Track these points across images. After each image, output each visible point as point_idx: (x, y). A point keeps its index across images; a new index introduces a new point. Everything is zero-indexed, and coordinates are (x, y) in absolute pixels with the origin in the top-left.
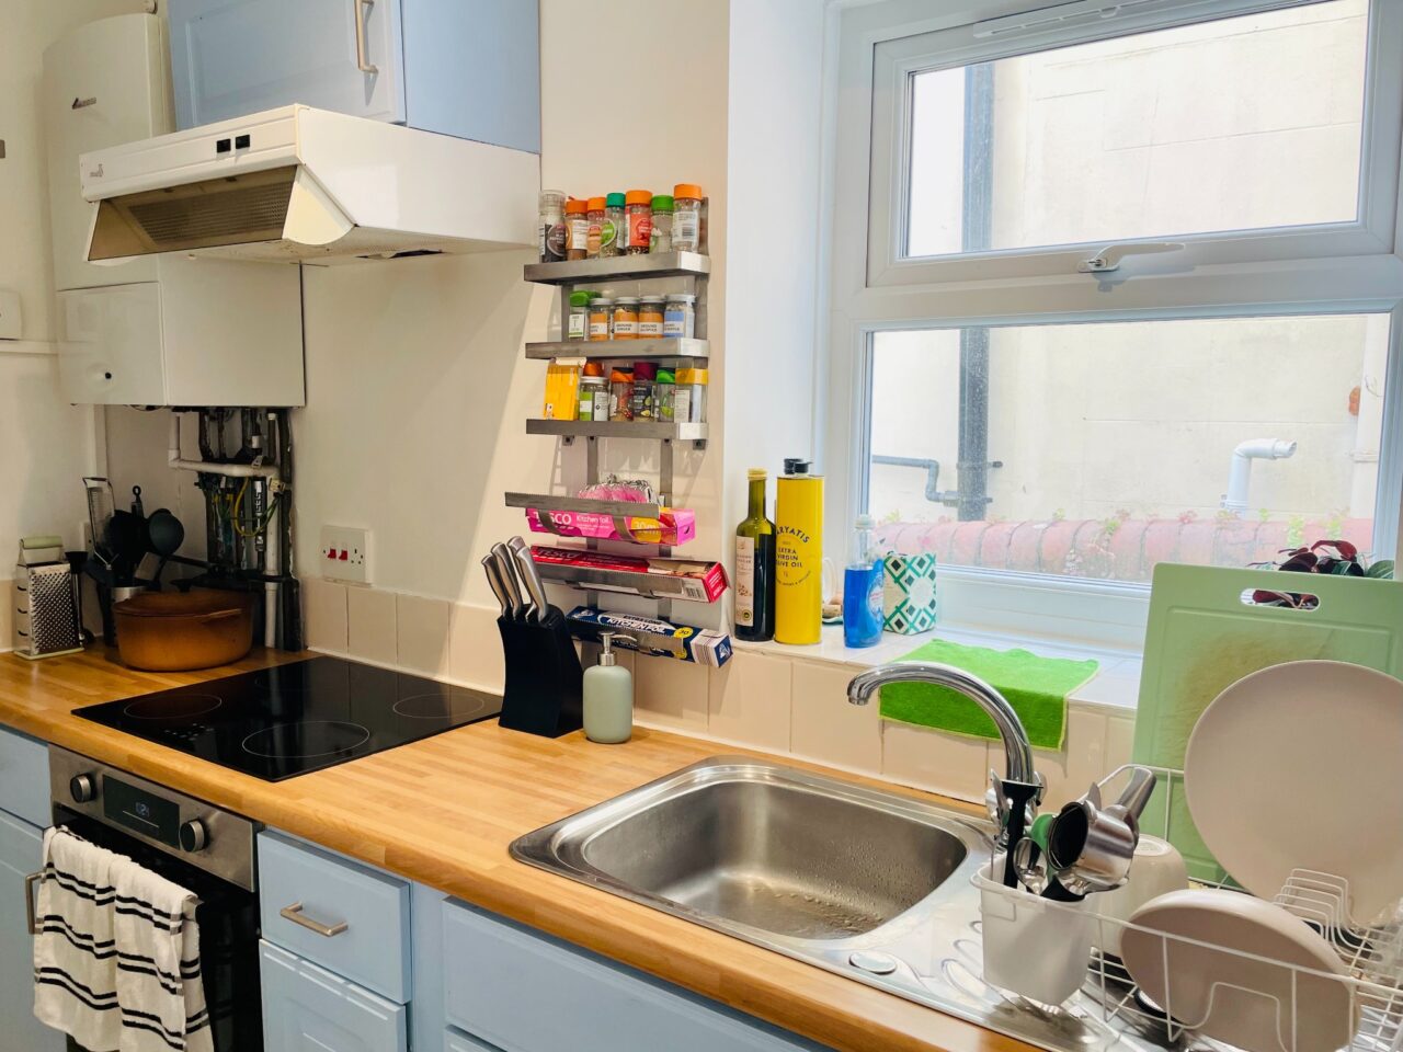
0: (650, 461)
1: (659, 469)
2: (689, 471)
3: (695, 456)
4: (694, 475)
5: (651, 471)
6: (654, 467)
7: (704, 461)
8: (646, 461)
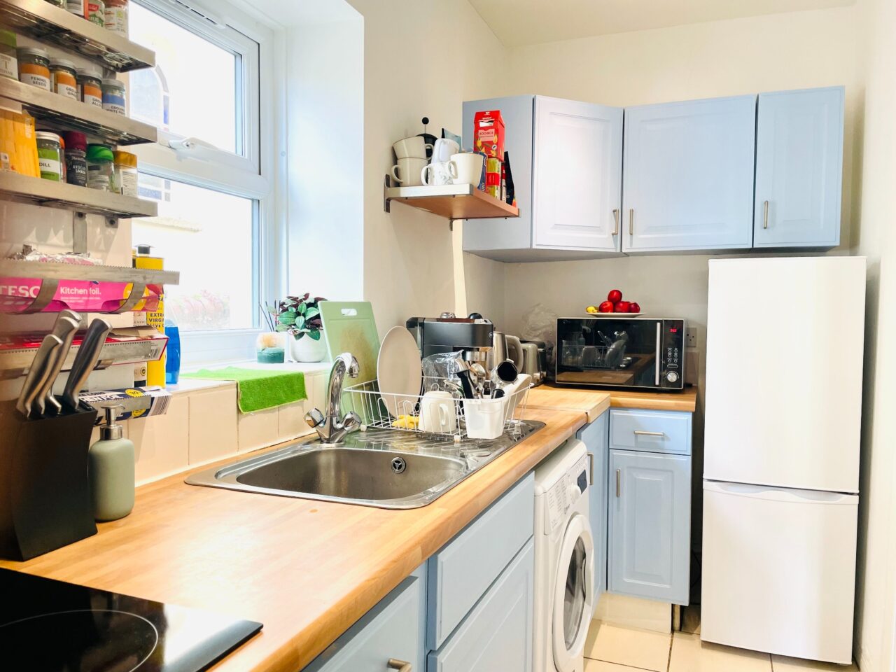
0: (61, 233)
1: (71, 243)
2: (102, 247)
3: (107, 233)
4: (107, 250)
5: (63, 244)
6: (66, 240)
7: (116, 238)
8: (56, 233)
